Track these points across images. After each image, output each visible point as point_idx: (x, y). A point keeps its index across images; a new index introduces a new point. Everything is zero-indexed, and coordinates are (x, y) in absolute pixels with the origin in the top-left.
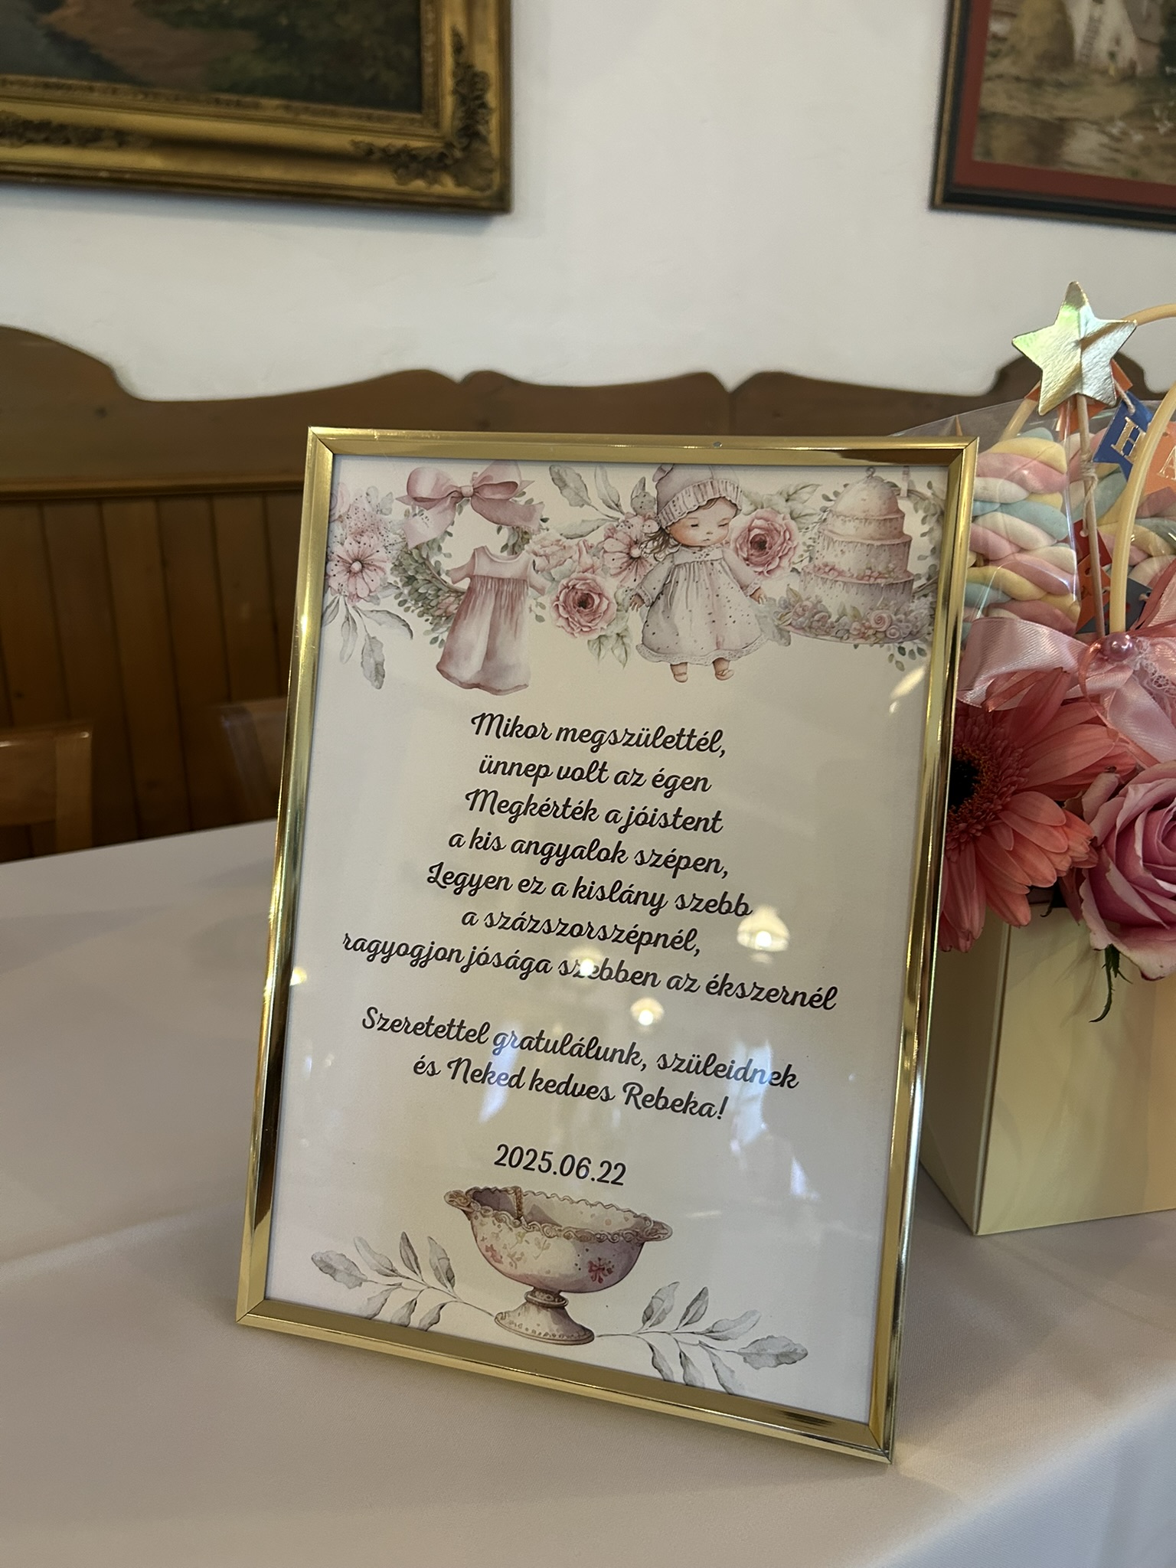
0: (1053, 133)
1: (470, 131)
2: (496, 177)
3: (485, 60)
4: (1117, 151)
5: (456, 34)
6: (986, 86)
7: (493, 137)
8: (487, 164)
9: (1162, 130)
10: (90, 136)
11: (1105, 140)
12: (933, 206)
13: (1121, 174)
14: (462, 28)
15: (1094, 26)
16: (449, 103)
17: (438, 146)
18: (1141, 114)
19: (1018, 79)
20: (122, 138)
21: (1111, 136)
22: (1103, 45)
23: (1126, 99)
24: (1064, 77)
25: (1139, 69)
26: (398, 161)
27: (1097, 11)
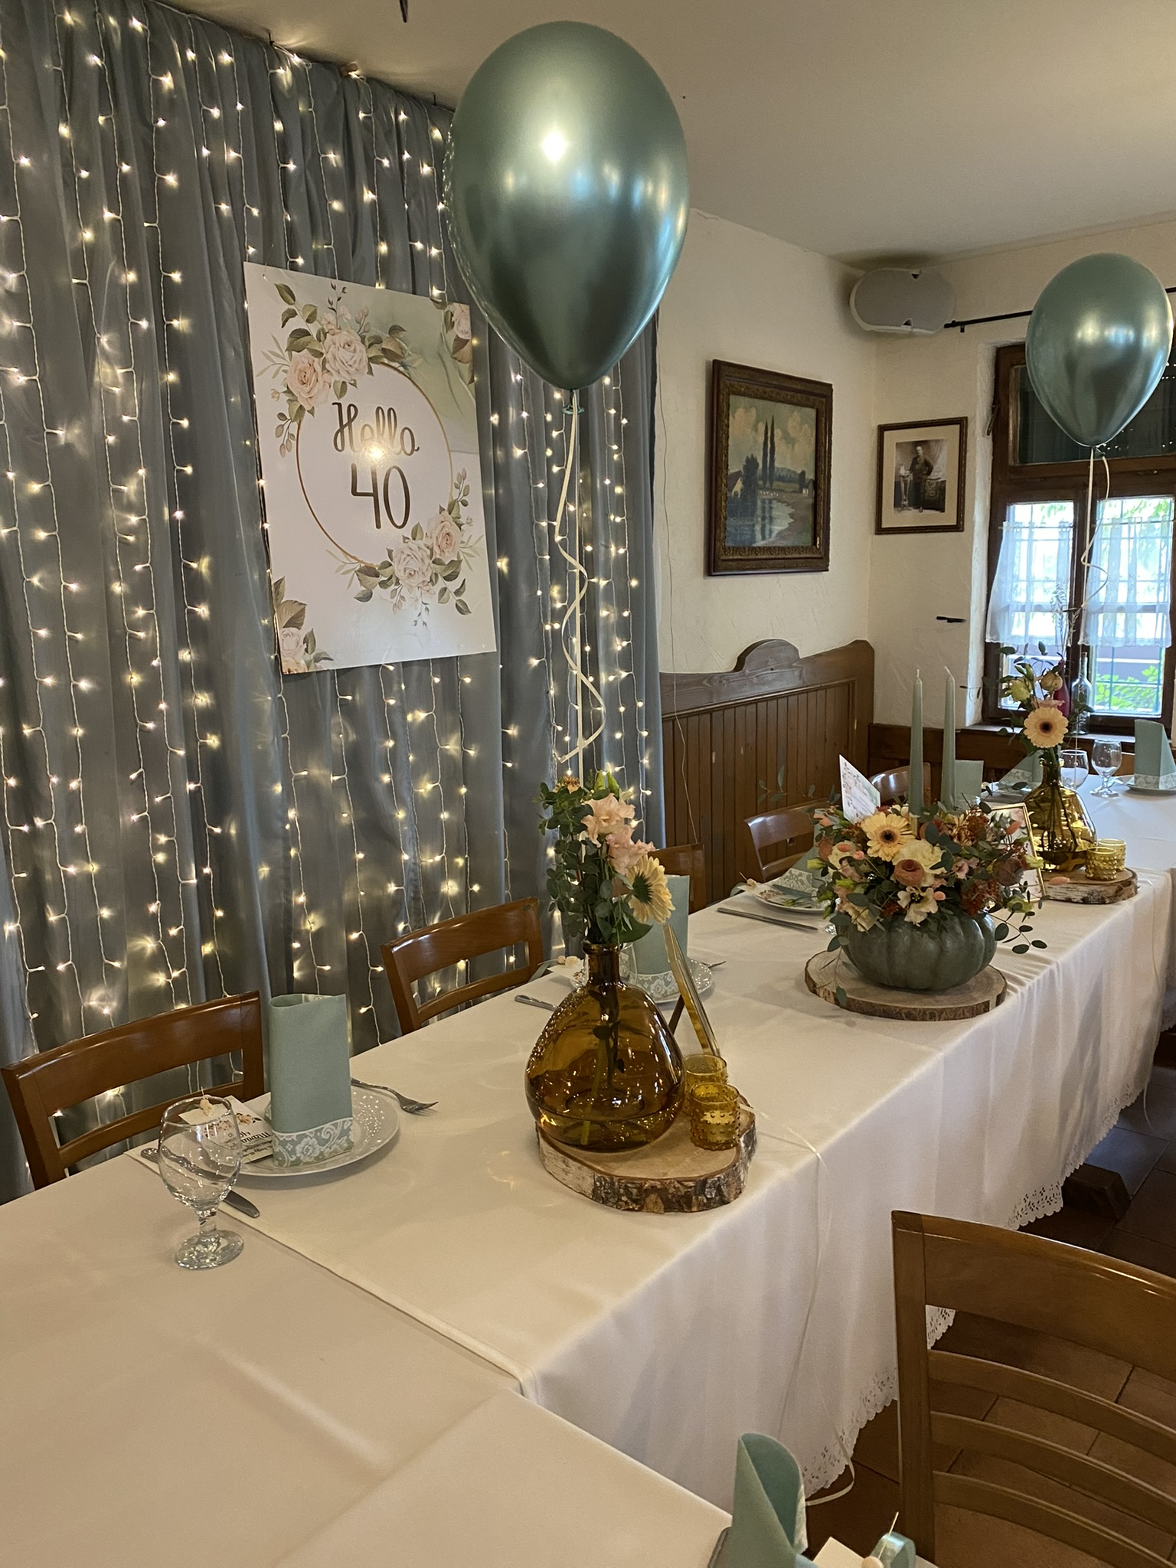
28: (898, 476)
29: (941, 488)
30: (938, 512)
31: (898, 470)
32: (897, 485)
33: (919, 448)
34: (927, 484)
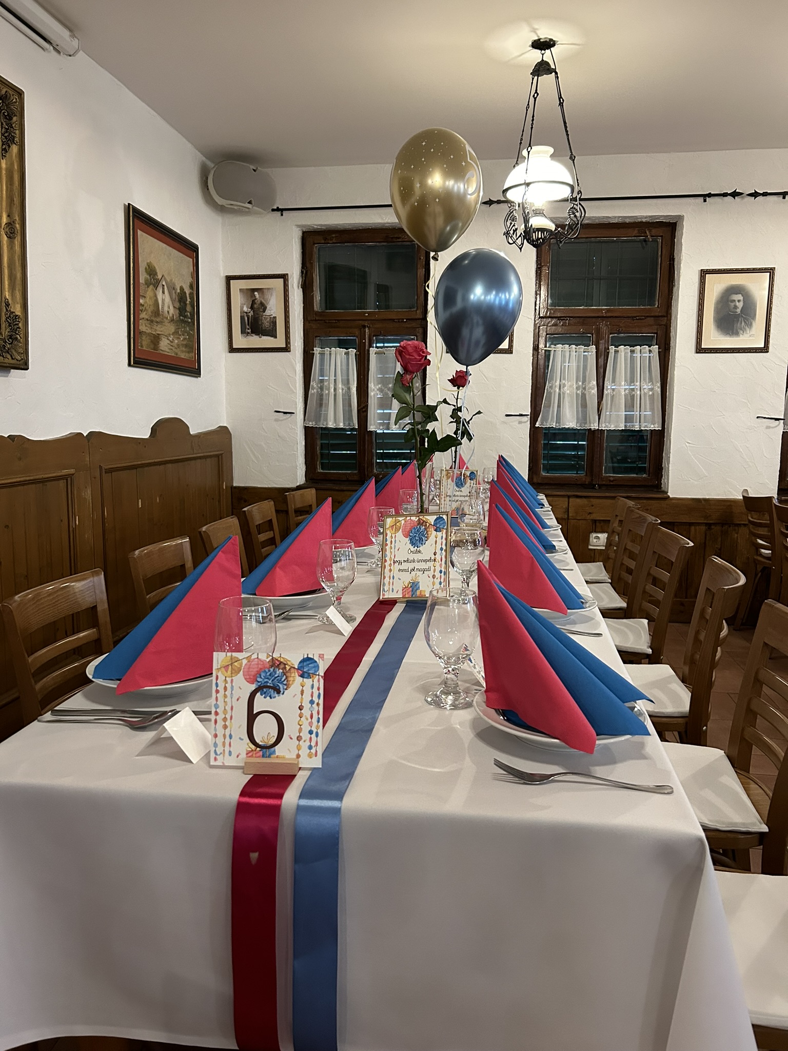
0: (156, 339)
4: (172, 346)
5: (7, 299)
8: (19, 351)
9: (181, 339)
11: (169, 342)
12: (129, 365)
13: (173, 355)
14: (9, 297)
15: (163, 300)
18: (176, 333)
19: (147, 320)
22: (166, 309)
23: (173, 328)
24: (159, 319)
25: (175, 317)
28: (242, 312)
29: (274, 322)
30: (272, 338)
31: (242, 308)
32: (242, 318)
33: (256, 293)
34: (263, 319)
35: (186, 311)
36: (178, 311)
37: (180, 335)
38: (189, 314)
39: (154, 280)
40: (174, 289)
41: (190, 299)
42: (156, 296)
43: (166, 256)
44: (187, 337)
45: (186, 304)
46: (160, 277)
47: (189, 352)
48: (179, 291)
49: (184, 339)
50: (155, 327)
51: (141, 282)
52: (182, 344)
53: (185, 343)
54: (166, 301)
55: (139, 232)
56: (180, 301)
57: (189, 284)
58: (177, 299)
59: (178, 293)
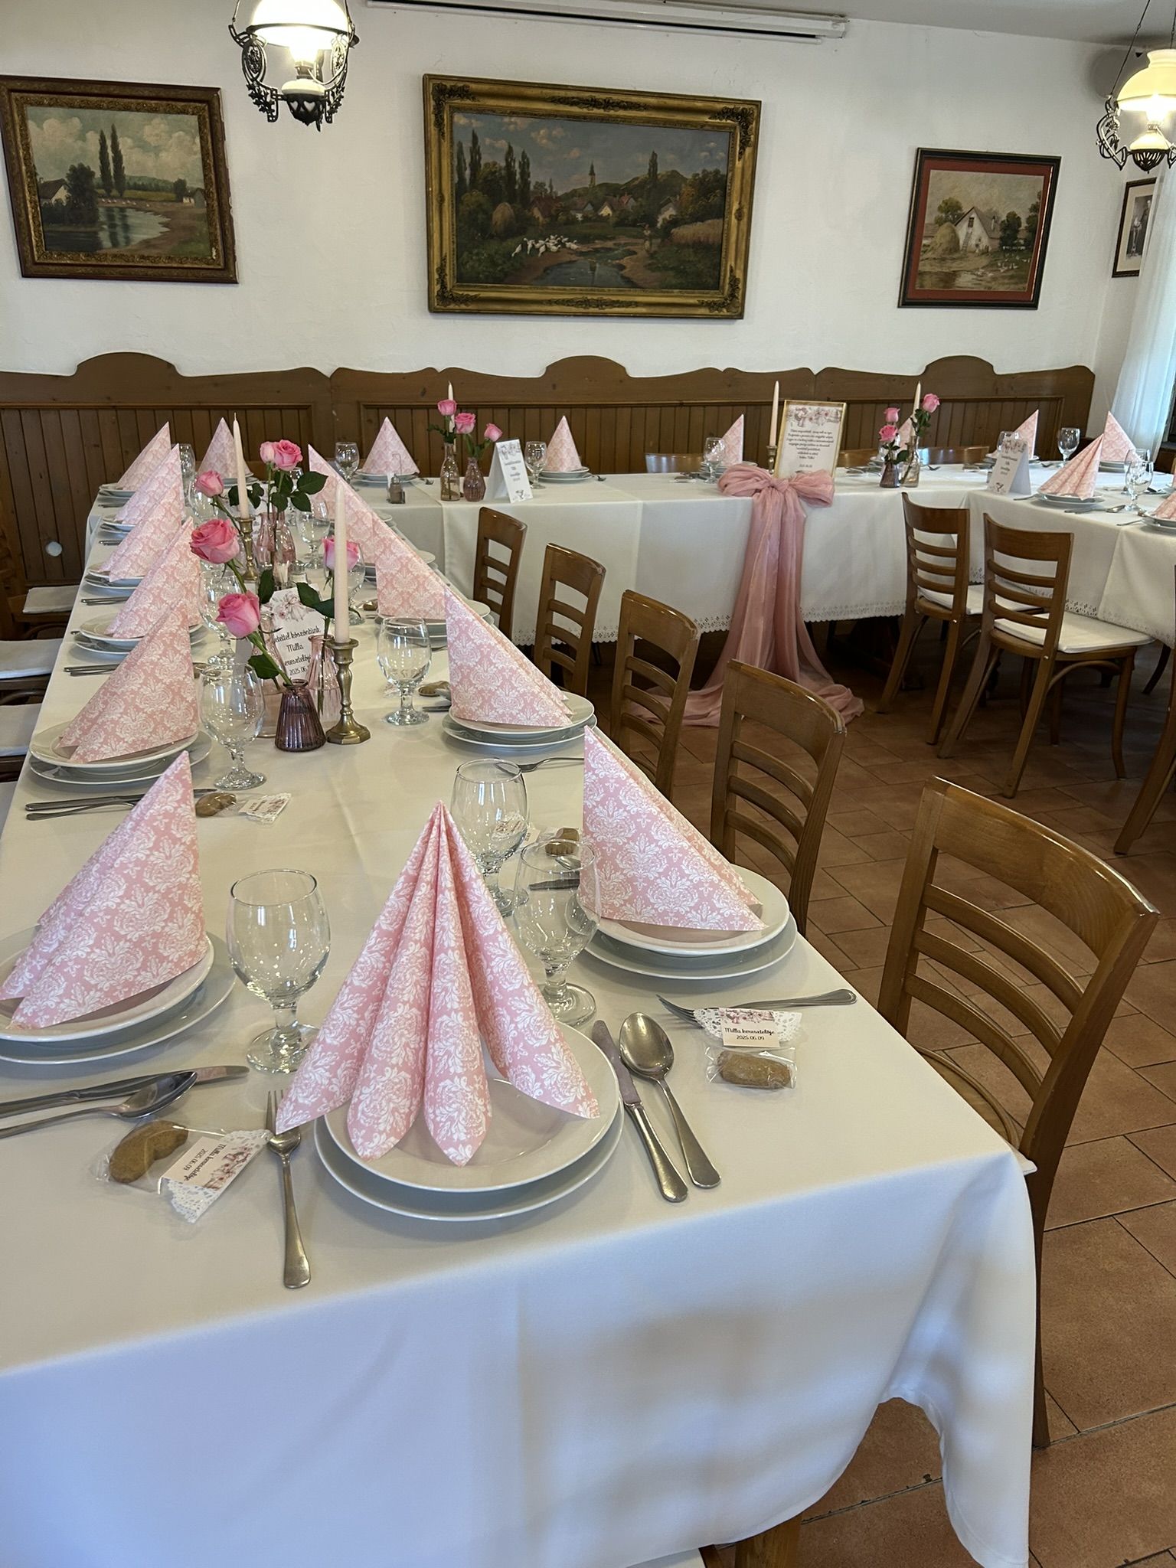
1: (733, 296)
2: (740, 309)
3: (739, 274)
5: (731, 267)
6: (920, 263)
7: (740, 297)
8: (737, 305)
10: (629, 304)
11: (975, 277)
12: (899, 307)
13: (982, 289)
14: (733, 265)
15: (968, 236)
16: (727, 287)
17: (723, 300)
18: (991, 266)
19: (935, 259)
20: (637, 304)
21: (978, 275)
22: (973, 242)
23: (984, 261)
24: (956, 255)
25: (990, 249)
26: (710, 305)
27: (970, 230)
32: (1130, 233)
33: (1149, 202)
35: (1016, 238)
36: (998, 242)
37: (1001, 267)
38: (1022, 242)
39: (953, 216)
40: (994, 218)
41: (1028, 223)
42: (954, 231)
43: (984, 186)
44: (1015, 267)
45: (1017, 231)
46: (965, 210)
47: (1017, 283)
48: (1004, 218)
49: (1008, 270)
50: (949, 263)
51: (926, 222)
52: (1004, 277)
53: (1010, 273)
54: (974, 235)
55: (933, 173)
56: (1004, 230)
57: (1030, 206)
58: (998, 228)
59: (1003, 222)
